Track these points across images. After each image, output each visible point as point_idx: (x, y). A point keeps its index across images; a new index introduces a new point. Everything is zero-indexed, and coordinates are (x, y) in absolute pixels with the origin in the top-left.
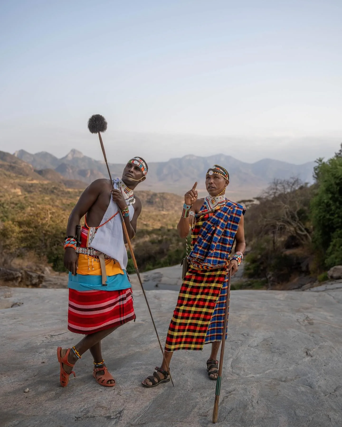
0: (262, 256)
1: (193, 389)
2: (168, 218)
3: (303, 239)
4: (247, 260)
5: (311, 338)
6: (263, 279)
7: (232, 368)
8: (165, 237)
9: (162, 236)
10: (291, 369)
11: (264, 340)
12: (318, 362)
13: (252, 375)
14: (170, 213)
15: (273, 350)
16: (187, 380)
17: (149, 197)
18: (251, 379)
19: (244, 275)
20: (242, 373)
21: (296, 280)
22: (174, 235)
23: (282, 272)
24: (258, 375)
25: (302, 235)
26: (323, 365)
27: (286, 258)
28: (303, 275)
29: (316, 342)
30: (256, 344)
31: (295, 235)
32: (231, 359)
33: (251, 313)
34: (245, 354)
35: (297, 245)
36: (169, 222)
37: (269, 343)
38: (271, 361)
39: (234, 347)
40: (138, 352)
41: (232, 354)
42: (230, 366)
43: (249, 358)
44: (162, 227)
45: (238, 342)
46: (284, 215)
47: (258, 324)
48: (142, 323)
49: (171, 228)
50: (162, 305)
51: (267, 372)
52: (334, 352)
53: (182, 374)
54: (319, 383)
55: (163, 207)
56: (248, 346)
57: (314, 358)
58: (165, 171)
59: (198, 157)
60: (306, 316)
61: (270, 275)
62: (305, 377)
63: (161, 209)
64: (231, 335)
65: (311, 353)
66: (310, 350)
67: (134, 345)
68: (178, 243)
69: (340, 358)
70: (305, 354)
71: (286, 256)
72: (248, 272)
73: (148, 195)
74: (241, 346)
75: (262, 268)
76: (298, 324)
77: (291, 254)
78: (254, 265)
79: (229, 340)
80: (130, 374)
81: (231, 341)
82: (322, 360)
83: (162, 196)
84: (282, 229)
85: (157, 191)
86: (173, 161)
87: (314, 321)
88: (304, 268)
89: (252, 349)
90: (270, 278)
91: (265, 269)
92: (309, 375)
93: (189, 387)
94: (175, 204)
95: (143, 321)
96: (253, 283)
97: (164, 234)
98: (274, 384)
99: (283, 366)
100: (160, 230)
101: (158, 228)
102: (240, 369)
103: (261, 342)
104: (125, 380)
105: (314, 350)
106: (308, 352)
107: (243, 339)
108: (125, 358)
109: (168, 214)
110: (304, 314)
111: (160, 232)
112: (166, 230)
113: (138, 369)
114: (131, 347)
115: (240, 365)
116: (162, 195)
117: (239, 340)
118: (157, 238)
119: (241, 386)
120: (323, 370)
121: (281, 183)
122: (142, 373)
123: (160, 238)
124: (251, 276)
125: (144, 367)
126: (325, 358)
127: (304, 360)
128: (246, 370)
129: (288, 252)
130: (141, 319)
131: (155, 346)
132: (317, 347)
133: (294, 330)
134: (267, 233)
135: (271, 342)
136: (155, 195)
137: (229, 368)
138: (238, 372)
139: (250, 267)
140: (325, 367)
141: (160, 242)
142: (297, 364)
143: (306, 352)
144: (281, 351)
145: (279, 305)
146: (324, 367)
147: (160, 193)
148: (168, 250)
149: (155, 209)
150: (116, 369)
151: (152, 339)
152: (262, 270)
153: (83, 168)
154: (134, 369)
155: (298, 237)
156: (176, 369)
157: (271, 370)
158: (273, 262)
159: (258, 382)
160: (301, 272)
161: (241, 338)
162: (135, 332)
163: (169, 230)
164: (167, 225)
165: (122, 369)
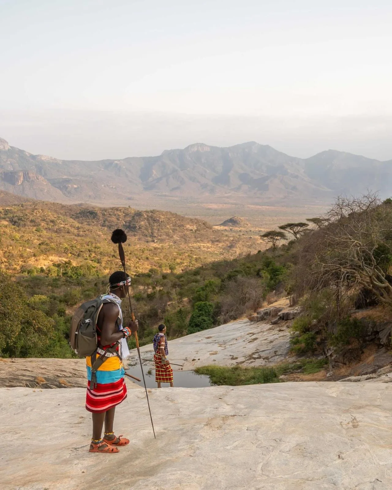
0: (319, 321)
1: (226, 487)
2: (162, 255)
3: (382, 295)
4: (296, 328)
5: (348, 441)
6: (321, 358)
7: (262, 471)
8: (158, 288)
9: (154, 288)
10: (319, 470)
11: (298, 445)
12: (348, 464)
13: (280, 476)
14: (166, 245)
15: (305, 454)
16: (221, 481)
17: (128, 219)
18: (279, 479)
19: (290, 351)
20: (272, 474)
21: (370, 358)
22: (174, 286)
23: (350, 347)
24: (286, 476)
25: (381, 287)
26: (353, 466)
27: (356, 323)
28: (383, 350)
29: (352, 446)
30: (288, 450)
31: (371, 287)
32: (262, 464)
33: (287, 416)
34: (276, 459)
35: (373, 304)
36: (164, 261)
37: (302, 448)
38: (302, 465)
39: (264, 453)
40: (168, 460)
41: (263, 459)
42: (260, 469)
43: (279, 462)
44: (151, 271)
45: (270, 448)
46: (353, 256)
47: (293, 428)
48: (164, 432)
49: (169, 271)
50: (181, 410)
51: (296, 473)
52: (368, 454)
53: (215, 477)
54: (343, 482)
55: (152, 236)
56: (280, 451)
57: (345, 460)
58: (155, 173)
59: (212, 148)
60: (353, 418)
61: (331, 350)
62: (331, 477)
63: (150, 239)
64: (262, 441)
65: (343, 456)
66: (343, 453)
67: (163, 454)
68: (181, 298)
69: (373, 460)
70: (338, 457)
71: (355, 322)
72: (297, 347)
73: (127, 215)
74: (272, 451)
75: (318, 340)
76: (339, 427)
77: (364, 318)
78: (306, 336)
79: (260, 447)
80: (168, 478)
81: (262, 447)
82: (352, 462)
83: (151, 217)
84: (350, 277)
85: (142, 209)
86: (170, 154)
87: (360, 424)
88: (384, 341)
89: (284, 454)
90: (331, 355)
91: (323, 341)
92: (336, 475)
93: (223, 486)
94: (174, 230)
95: (165, 429)
96: (304, 365)
97: (157, 283)
98: (301, 483)
99: (312, 468)
100: (149, 276)
101: (147, 271)
102: (270, 471)
103: (294, 447)
104: (165, 482)
105: (347, 453)
106: (340, 456)
107: (274, 445)
108: (158, 465)
109: (163, 248)
110: (352, 416)
111: (150, 281)
112: (159, 276)
113: (174, 474)
114: (160, 455)
115: (270, 469)
116: (150, 214)
117: (271, 446)
118: (145, 291)
119: (269, 484)
120: (351, 471)
121: (348, 205)
122: (178, 477)
123: (150, 291)
124: (301, 353)
125: (179, 472)
126: (356, 461)
127: (334, 462)
128: (275, 472)
129: (360, 314)
130: (162, 428)
131: (184, 455)
132: (352, 450)
133: (332, 434)
134: (326, 284)
135: (304, 446)
136: (139, 214)
137: (260, 471)
138: (267, 474)
139: (300, 338)
140: (354, 468)
141: (150, 297)
142: (327, 466)
143: (339, 456)
144: (313, 455)
145: (325, 403)
146: (352, 468)
147: (147, 212)
148: (164, 311)
149: (139, 239)
150: (153, 475)
151: (180, 448)
152: (319, 344)
153: (10, 169)
154: (171, 474)
155: (374, 291)
156: (209, 472)
157: (300, 472)
158: (337, 331)
159: (285, 481)
160: (380, 346)
161: (274, 444)
162: (159, 441)
163: (164, 277)
164: (160, 267)
165: (159, 475)
